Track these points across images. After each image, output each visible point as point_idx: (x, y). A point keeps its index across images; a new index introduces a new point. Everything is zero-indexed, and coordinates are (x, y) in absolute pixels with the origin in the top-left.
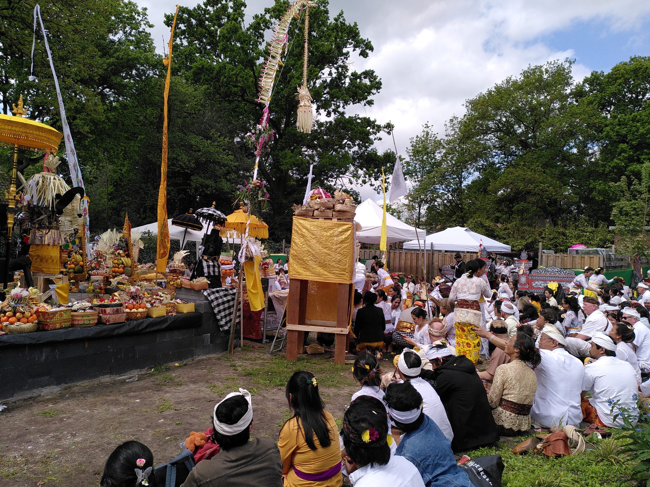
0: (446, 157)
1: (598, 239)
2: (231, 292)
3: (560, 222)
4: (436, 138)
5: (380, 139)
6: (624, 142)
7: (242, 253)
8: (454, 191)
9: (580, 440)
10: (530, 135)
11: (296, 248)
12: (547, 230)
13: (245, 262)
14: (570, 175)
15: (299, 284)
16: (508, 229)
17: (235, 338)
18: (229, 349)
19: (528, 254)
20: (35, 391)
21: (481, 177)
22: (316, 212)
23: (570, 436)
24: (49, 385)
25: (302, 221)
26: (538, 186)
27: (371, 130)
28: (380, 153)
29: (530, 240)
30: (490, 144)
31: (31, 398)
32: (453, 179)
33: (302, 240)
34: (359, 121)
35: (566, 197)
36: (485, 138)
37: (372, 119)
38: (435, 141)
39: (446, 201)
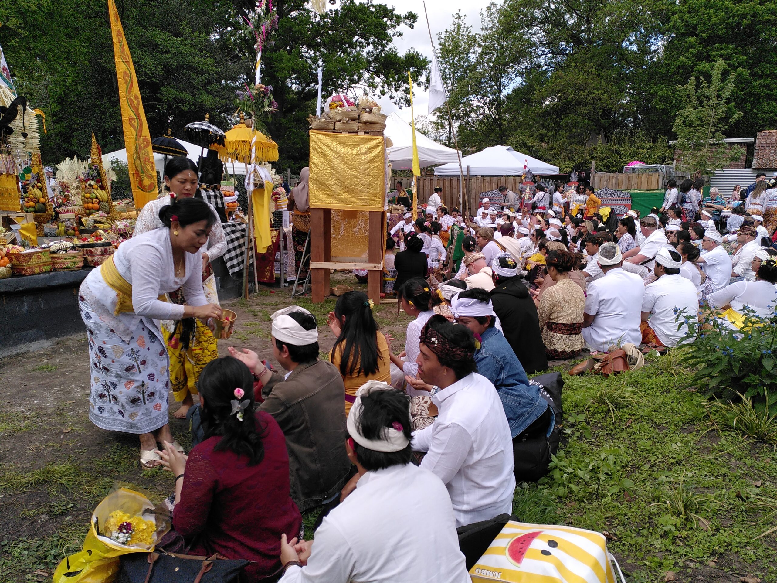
0: (482, 58)
1: (656, 156)
2: (239, 227)
3: (614, 138)
4: (470, 32)
5: (401, 35)
6: (693, 34)
7: (249, 180)
8: (491, 103)
9: (639, 357)
10: (583, 28)
11: (317, 170)
12: (599, 148)
13: (254, 192)
14: (627, 78)
15: (322, 214)
16: (555, 149)
17: (249, 282)
18: (243, 295)
19: (578, 175)
20: (22, 346)
21: (524, 83)
22: (338, 124)
23: (629, 352)
24: (38, 340)
25: (321, 137)
26: (590, 93)
27: (389, 23)
28: (401, 54)
29: (579, 161)
30: (536, 40)
31: (19, 354)
32: (492, 86)
33: (323, 160)
34: (372, 9)
35: (622, 106)
36: (530, 31)
37: (389, 7)
38: (468, 36)
39: (481, 116)
